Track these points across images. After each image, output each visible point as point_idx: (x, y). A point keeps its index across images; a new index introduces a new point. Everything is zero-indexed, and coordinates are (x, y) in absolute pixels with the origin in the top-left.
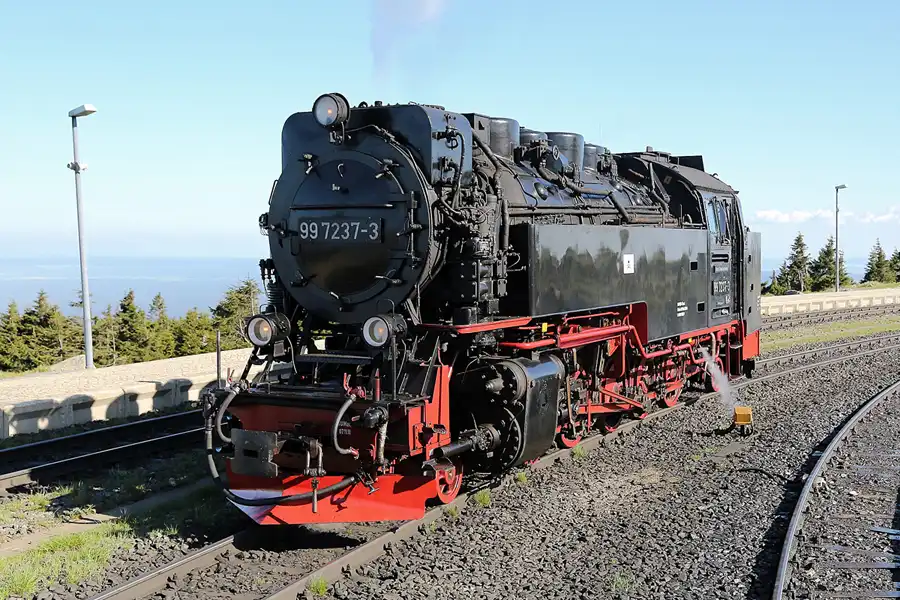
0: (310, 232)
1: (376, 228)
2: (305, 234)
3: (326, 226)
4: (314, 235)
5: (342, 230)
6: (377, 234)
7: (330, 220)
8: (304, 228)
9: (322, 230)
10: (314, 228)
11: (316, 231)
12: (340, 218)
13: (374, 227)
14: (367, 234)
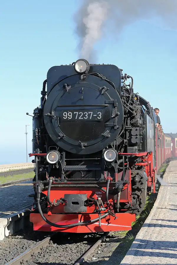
0: (68, 116)
1: (101, 114)
2: (65, 117)
3: (76, 114)
4: (70, 117)
5: (84, 116)
6: (101, 117)
7: (79, 111)
8: (65, 114)
9: (74, 116)
10: (70, 114)
11: (71, 116)
12: (83, 110)
13: (99, 114)
14: (96, 117)
